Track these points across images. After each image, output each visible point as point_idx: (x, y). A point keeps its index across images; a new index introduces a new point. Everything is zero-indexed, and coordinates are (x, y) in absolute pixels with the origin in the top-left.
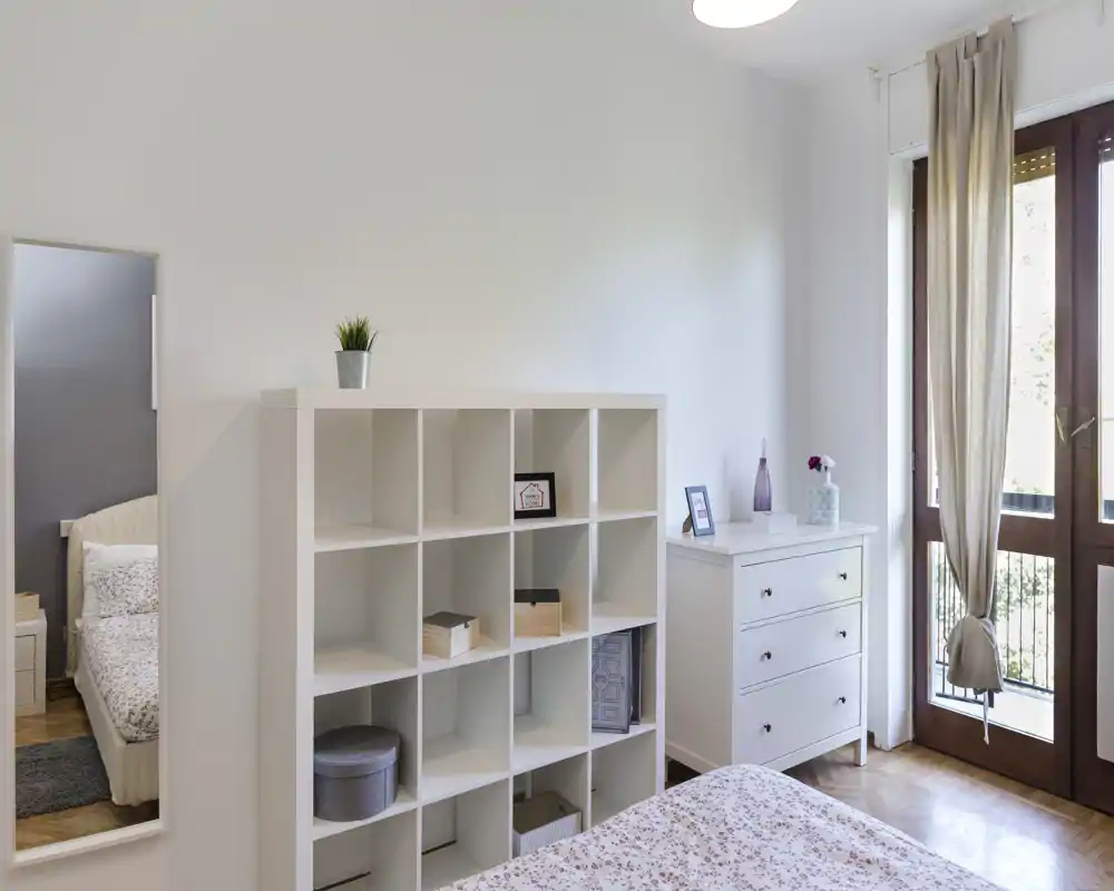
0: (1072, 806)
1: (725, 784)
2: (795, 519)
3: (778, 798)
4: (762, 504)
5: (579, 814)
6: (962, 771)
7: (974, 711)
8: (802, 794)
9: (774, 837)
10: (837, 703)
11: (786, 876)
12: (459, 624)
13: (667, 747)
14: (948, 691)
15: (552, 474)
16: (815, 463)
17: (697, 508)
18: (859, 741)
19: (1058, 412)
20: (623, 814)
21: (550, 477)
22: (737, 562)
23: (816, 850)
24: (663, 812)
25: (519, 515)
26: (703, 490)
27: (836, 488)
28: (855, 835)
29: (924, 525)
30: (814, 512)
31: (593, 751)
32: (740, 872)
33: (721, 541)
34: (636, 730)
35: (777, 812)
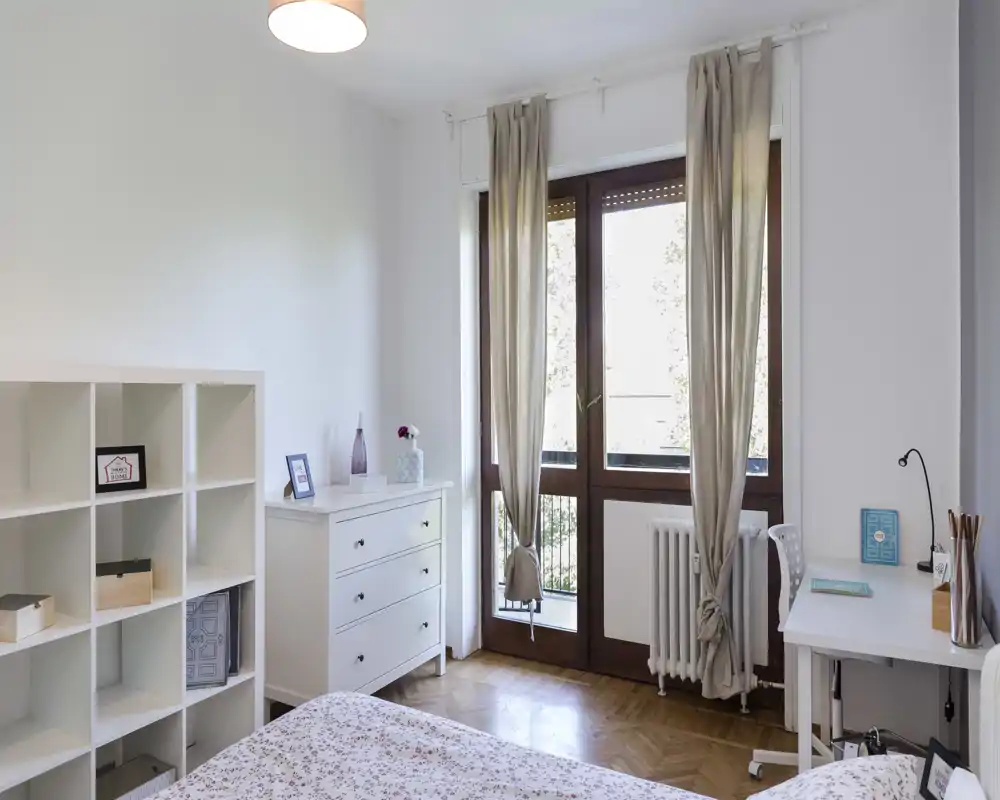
0: (588, 675)
1: (314, 713)
2: (386, 479)
3: (360, 716)
4: (359, 468)
5: (174, 770)
6: (515, 665)
7: (524, 617)
8: (381, 709)
9: (354, 750)
10: (421, 627)
11: (360, 782)
12: (28, 604)
13: (266, 690)
14: (509, 605)
15: (143, 447)
16: (403, 432)
17: (297, 474)
18: (439, 656)
19: (578, 391)
20: (212, 761)
21: (140, 450)
22: (332, 519)
23: (388, 753)
24: (253, 750)
25: (101, 489)
26: (304, 458)
27: (421, 453)
28: (421, 733)
29: (489, 479)
30: (402, 474)
31: (188, 709)
32: (321, 787)
33: (319, 503)
34: (233, 682)
35: (358, 728)
